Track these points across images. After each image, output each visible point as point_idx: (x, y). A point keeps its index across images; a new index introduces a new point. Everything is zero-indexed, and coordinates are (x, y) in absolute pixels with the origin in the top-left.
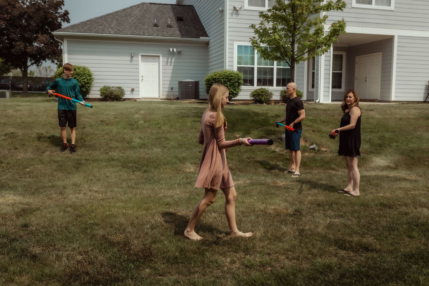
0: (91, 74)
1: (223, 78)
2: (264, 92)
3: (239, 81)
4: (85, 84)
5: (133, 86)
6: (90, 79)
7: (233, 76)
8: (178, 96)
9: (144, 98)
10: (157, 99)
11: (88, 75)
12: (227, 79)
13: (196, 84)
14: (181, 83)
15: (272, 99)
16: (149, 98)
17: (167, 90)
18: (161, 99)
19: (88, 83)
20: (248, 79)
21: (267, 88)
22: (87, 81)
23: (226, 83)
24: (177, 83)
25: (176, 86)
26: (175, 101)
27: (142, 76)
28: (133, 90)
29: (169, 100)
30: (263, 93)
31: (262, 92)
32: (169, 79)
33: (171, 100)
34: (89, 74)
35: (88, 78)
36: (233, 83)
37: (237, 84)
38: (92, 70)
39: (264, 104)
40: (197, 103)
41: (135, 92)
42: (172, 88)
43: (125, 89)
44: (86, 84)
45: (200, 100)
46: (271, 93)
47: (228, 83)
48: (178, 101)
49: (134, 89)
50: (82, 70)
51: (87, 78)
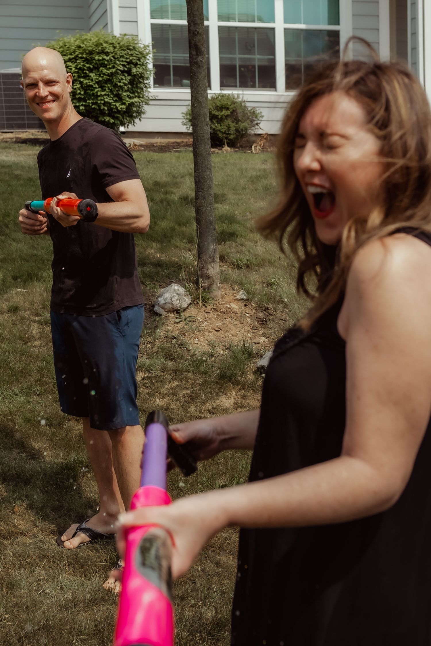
1: (76, 58)
2: (228, 109)
3: (134, 70)
7: (107, 54)
12: (87, 61)
15: (260, 132)
20: (171, 64)
21: (238, 95)
23: (86, 77)
30: (225, 112)
31: (221, 108)
36: (112, 74)
37: (126, 79)
39: (226, 148)
46: (253, 113)
47: (92, 75)
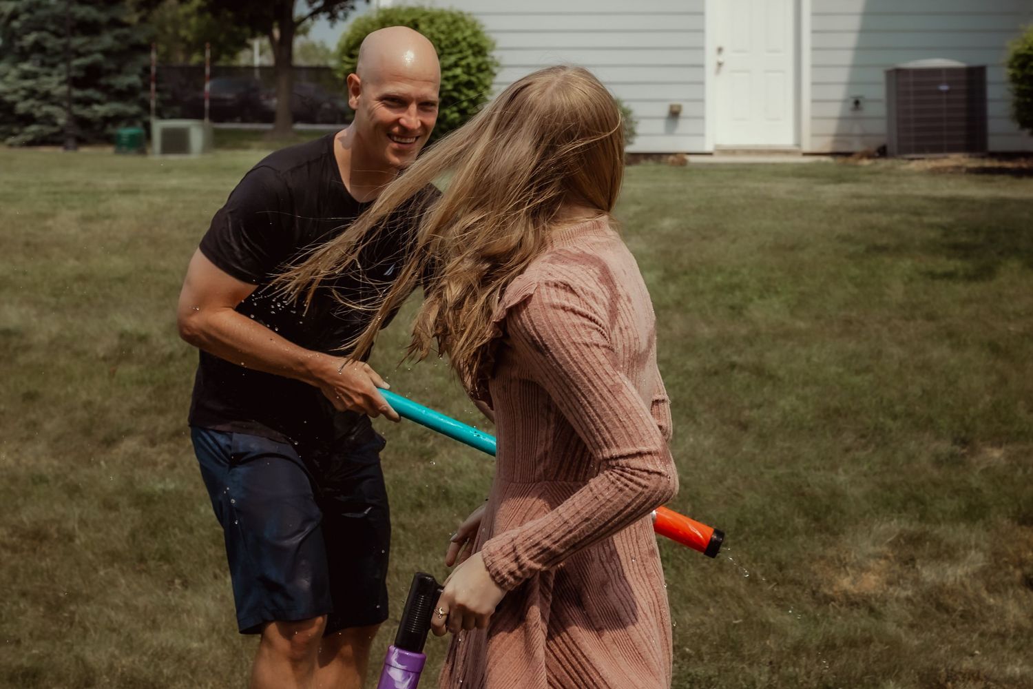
0: (484, 44)
4: (456, 88)
5: (676, 95)
6: (480, 69)
8: (882, 141)
9: (725, 152)
10: (787, 152)
11: (470, 46)
13: (974, 77)
14: (897, 76)
16: (748, 152)
17: (835, 110)
18: (805, 154)
19: (470, 85)
22: (464, 78)
24: (880, 77)
25: (877, 92)
26: (866, 162)
27: (720, 50)
28: (674, 114)
29: (840, 160)
32: (847, 58)
33: (851, 160)
34: (477, 45)
35: (471, 60)
38: (491, 25)
40: (971, 171)
41: (683, 125)
42: (857, 103)
43: (638, 110)
44: (460, 92)
45: (993, 155)
48: (883, 163)
49: (680, 107)
50: (444, 27)
51: (463, 63)
